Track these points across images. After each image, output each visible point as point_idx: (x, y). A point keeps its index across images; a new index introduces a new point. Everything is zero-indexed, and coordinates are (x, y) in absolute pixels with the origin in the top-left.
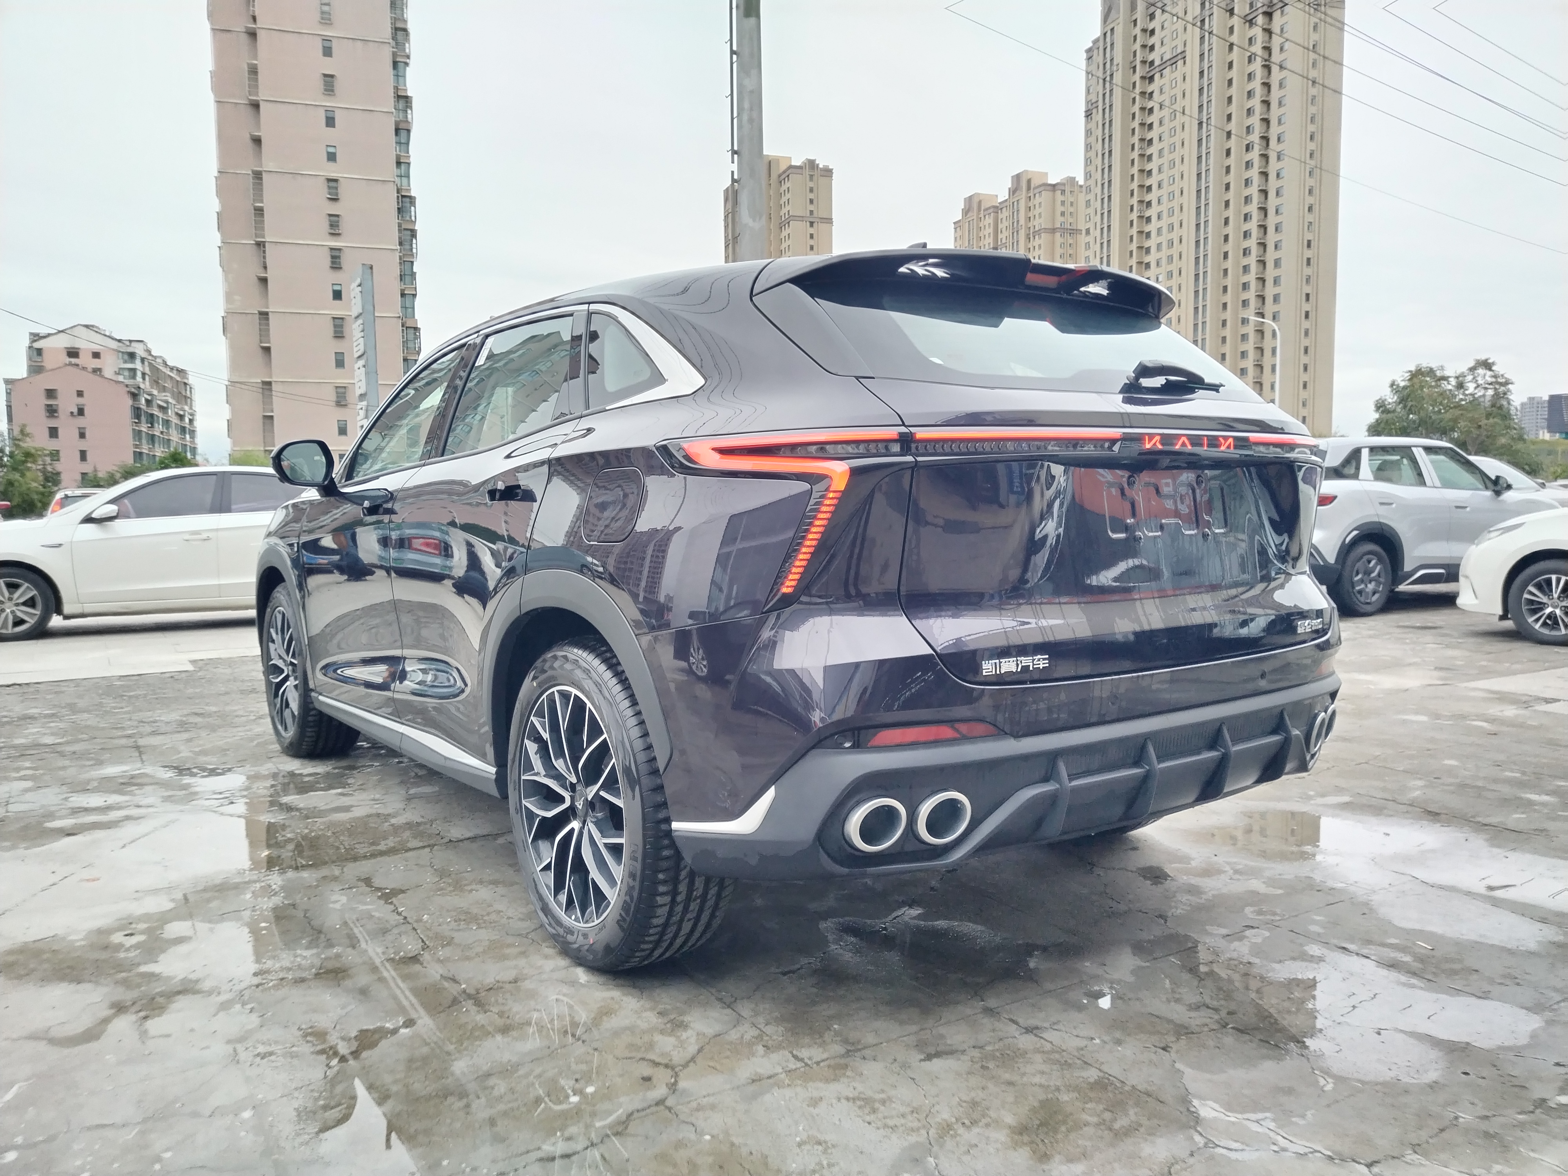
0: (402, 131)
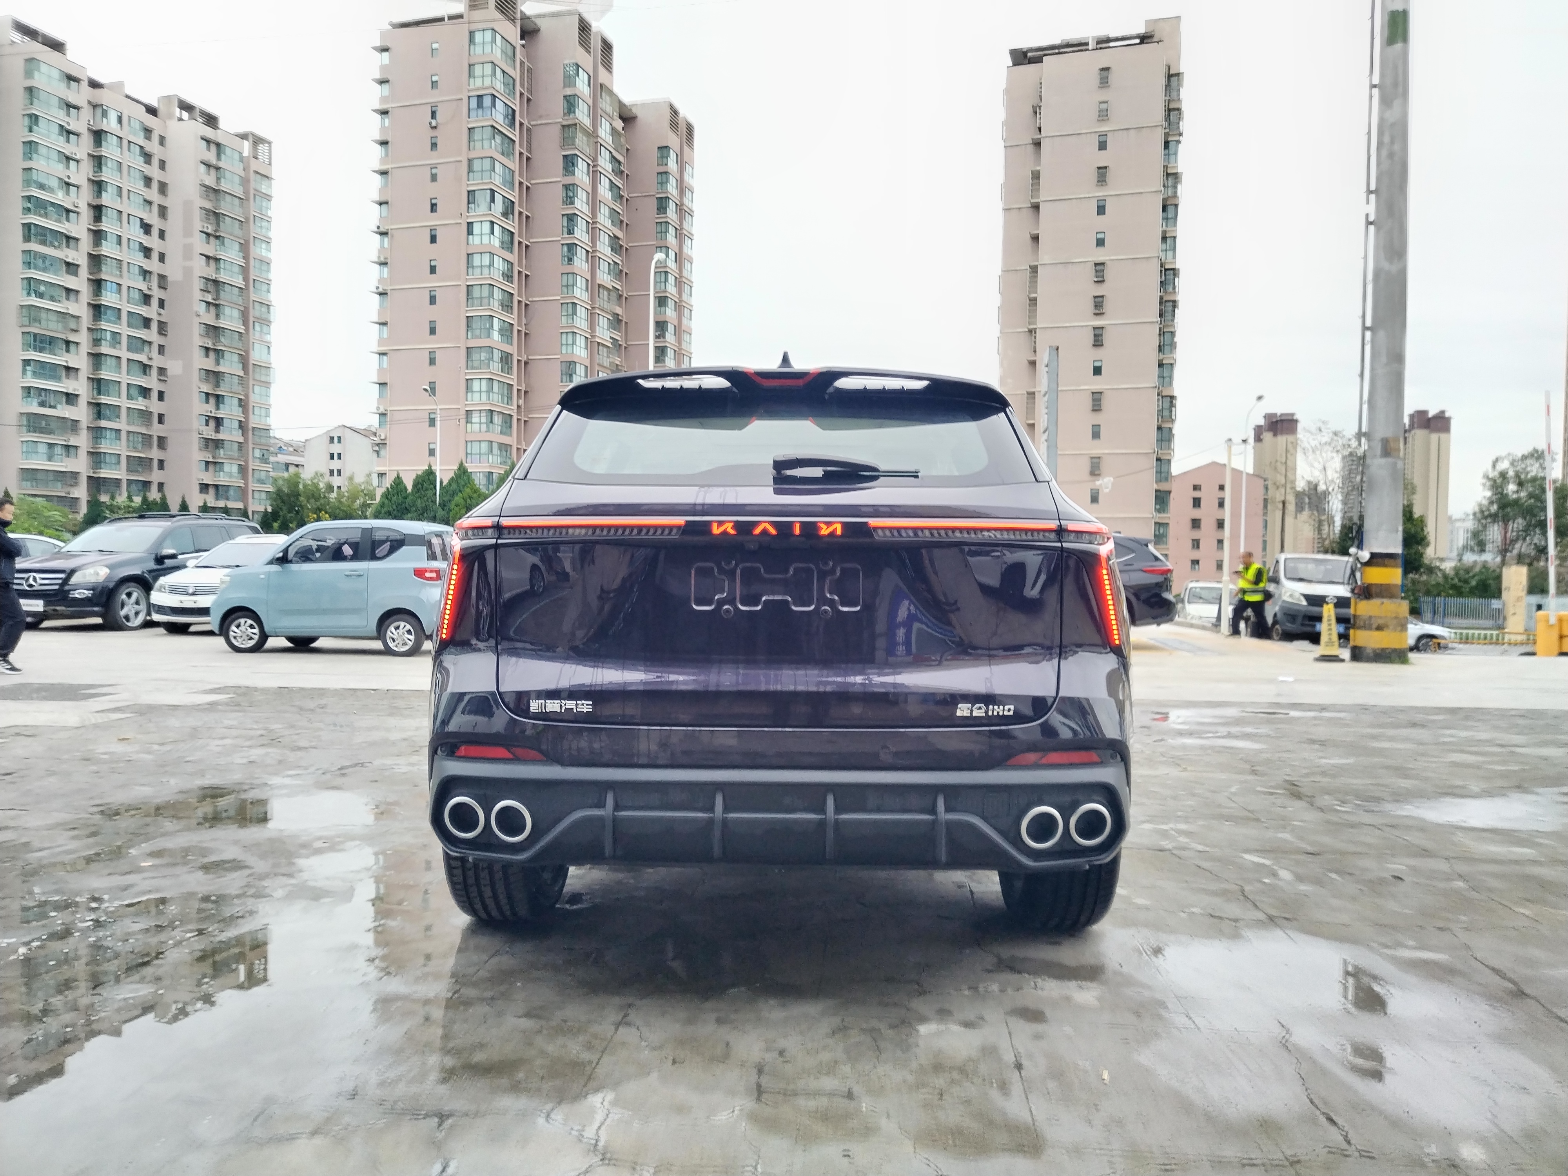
0: (1169, 207)
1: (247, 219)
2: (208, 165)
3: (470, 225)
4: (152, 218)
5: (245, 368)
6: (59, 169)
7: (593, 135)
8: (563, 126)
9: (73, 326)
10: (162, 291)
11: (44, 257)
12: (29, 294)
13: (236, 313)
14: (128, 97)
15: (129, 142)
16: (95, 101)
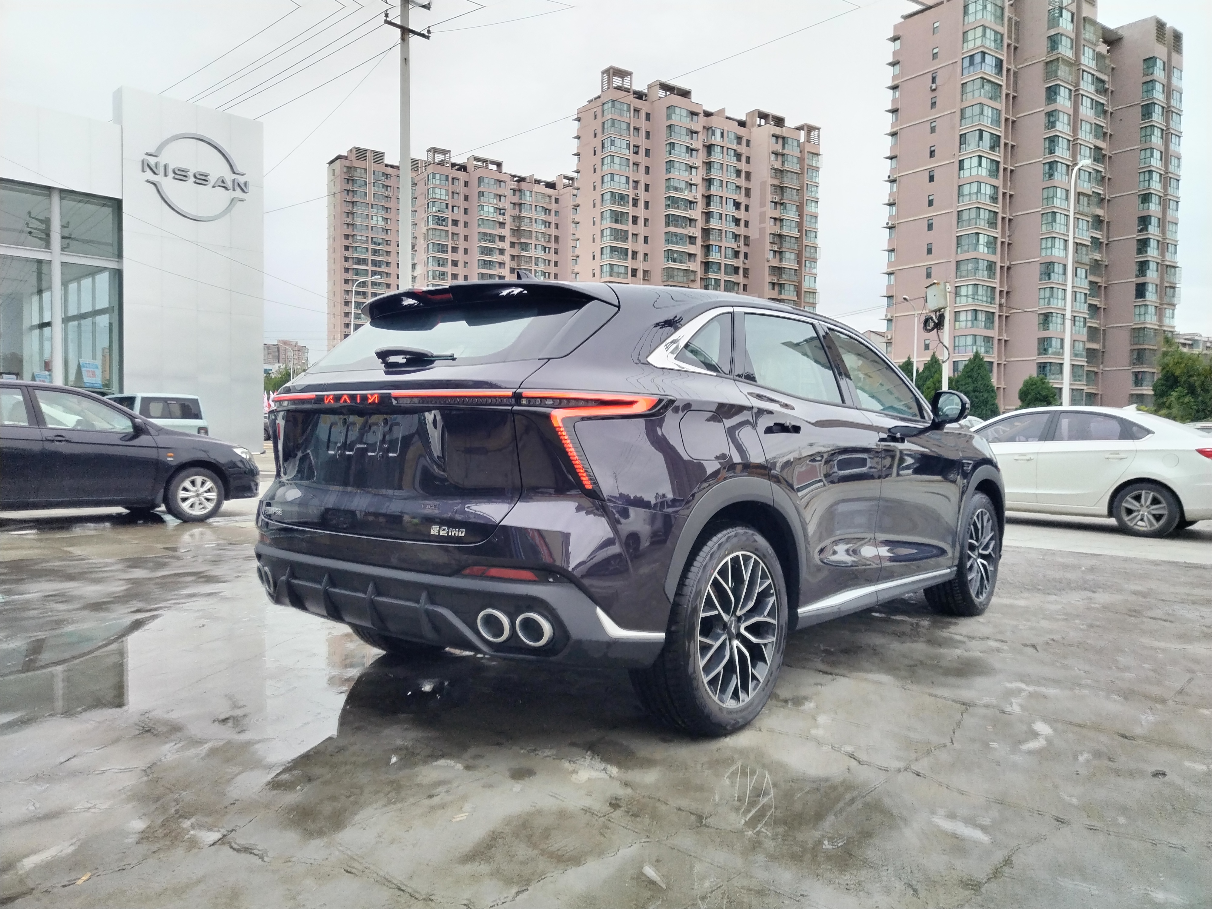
1: (802, 187)
2: (776, 154)
3: (961, 162)
4: (741, 198)
5: (798, 295)
6: (685, 175)
7: (1075, 64)
8: (1047, 63)
9: (692, 278)
10: (747, 247)
11: (676, 235)
12: (668, 260)
13: (793, 256)
14: (728, 118)
15: (728, 148)
16: (707, 126)
